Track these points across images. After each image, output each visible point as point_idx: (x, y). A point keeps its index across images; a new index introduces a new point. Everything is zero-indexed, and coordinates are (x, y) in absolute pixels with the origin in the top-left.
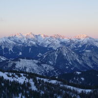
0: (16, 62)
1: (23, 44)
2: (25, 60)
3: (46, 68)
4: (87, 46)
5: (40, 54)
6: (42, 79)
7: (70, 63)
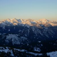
0: (7, 36)
1: (11, 25)
2: (11, 35)
3: (23, 38)
4: (46, 25)
5: (20, 30)
6: (17, 49)
7: (36, 35)
